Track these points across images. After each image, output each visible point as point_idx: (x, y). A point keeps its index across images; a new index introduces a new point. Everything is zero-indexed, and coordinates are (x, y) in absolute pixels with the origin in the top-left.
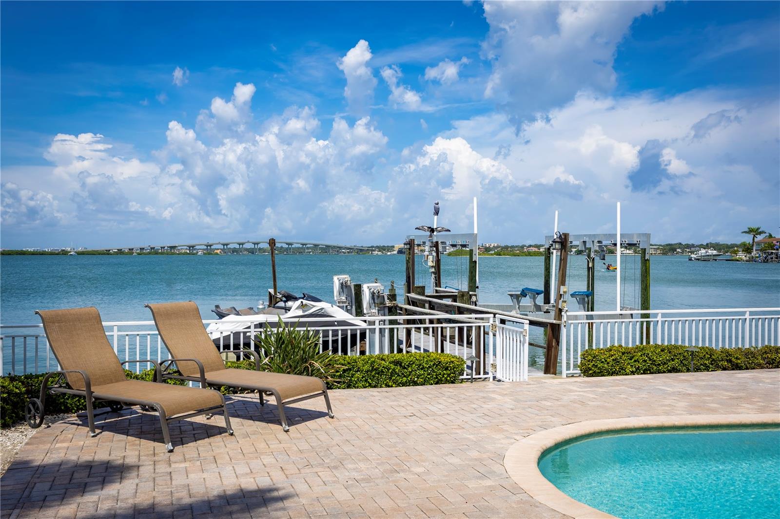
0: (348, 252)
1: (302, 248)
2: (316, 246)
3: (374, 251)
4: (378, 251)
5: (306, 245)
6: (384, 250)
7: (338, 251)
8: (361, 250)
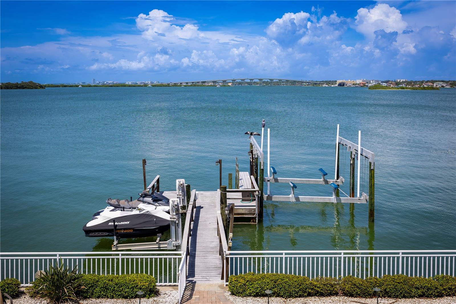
0: (307, 85)
1: (279, 82)
2: (287, 81)
3: (324, 84)
4: (326, 85)
5: (281, 80)
6: (330, 84)
7: (301, 84)
8: (316, 84)
